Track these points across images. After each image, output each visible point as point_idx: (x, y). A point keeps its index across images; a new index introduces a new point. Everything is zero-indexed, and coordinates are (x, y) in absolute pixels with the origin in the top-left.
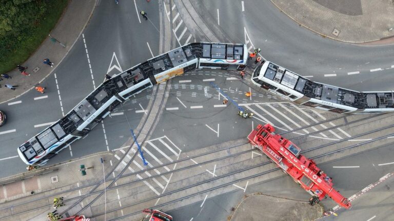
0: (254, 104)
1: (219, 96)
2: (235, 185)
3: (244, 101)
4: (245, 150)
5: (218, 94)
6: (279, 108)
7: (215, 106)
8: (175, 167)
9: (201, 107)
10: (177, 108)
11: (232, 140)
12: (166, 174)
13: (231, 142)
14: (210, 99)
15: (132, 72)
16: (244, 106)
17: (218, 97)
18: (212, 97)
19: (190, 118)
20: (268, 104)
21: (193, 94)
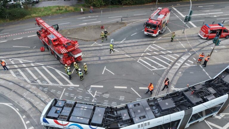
0: (64, 85)
1: (95, 94)
2: (101, 45)
3: (72, 88)
4: (87, 59)
5: (96, 97)
6: (42, 80)
7: (102, 87)
8: (142, 54)
9: (115, 87)
10: (140, 88)
11: (95, 64)
12: (149, 52)
13: (96, 63)
14: (106, 93)
15: (201, 99)
16: (74, 84)
17: (97, 94)
18: (103, 94)
19: (128, 80)
20: (51, 84)
21: (123, 99)
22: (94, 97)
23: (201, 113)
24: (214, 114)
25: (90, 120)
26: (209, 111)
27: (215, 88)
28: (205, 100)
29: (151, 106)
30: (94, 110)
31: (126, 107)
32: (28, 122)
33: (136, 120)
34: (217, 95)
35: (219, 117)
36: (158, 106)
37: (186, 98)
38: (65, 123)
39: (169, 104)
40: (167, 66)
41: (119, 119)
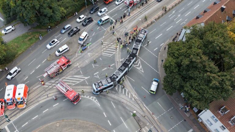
0: (84, 80)
2: (80, 54)
3: (88, 79)
8: (102, 50)
10: (111, 66)
12: (104, 48)
16: (87, 77)
20: (78, 82)
22: (98, 77)
23: (132, 65)
24: (135, 63)
25: (108, 82)
26: (133, 63)
27: (132, 56)
28: (131, 62)
29: (119, 71)
30: (107, 80)
31: (114, 74)
32: (88, 97)
33: (118, 76)
34: (133, 59)
35: (136, 63)
36: (121, 70)
37: (126, 64)
38: (103, 87)
39: (123, 68)
40: (114, 52)
41: (114, 78)
